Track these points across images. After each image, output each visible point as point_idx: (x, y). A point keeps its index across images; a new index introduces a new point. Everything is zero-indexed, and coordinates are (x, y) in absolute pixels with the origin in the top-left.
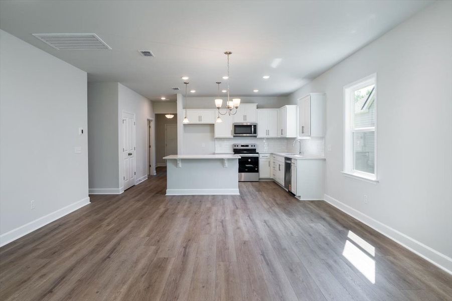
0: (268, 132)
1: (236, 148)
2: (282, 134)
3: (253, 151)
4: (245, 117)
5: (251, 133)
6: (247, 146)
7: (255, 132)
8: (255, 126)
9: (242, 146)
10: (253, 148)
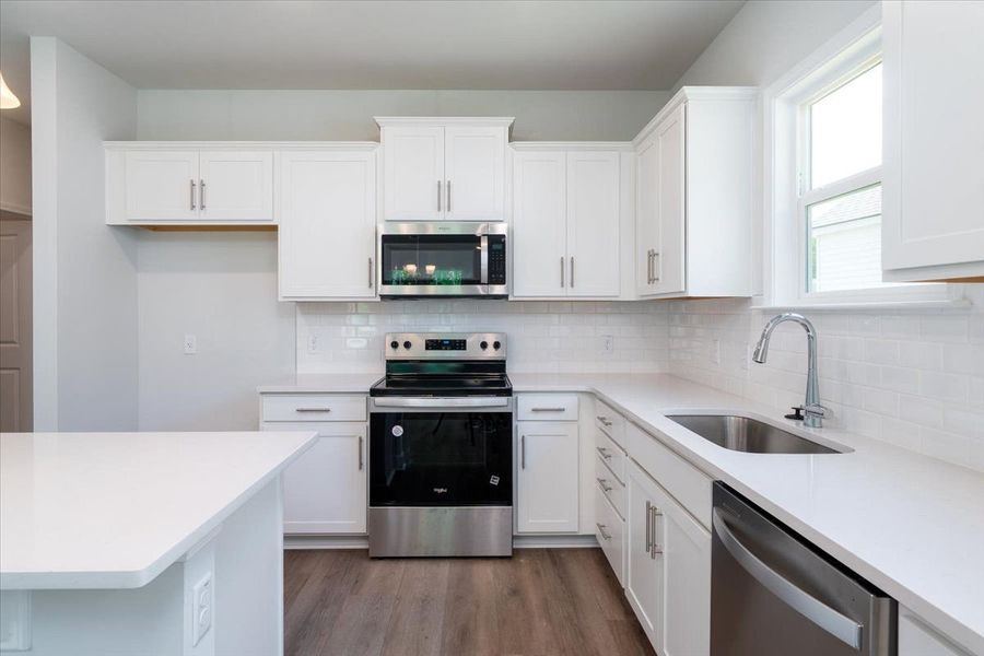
0: (567, 269)
1: (402, 353)
2: (652, 280)
3: (492, 376)
4: (444, 193)
5: (479, 282)
6: (460, 345)
7: (498, 273)
8: (498, 244)
9: (433, 345)
10: (490, 354)
